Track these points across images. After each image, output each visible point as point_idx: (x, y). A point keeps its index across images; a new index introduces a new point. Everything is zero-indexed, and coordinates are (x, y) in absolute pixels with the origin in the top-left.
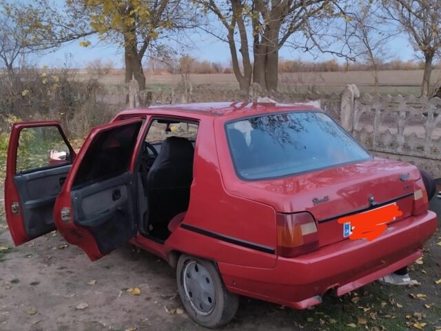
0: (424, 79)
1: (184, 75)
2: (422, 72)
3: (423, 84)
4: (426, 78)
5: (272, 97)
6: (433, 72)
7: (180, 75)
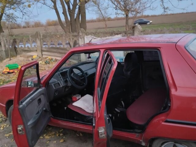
0: (126, 23)
1: (10, 30)
2: (125, 21)
3: (126, 26)
4: (127, 23)
5: (93, 35)
6: (129, 20)
7: (7, 30)
